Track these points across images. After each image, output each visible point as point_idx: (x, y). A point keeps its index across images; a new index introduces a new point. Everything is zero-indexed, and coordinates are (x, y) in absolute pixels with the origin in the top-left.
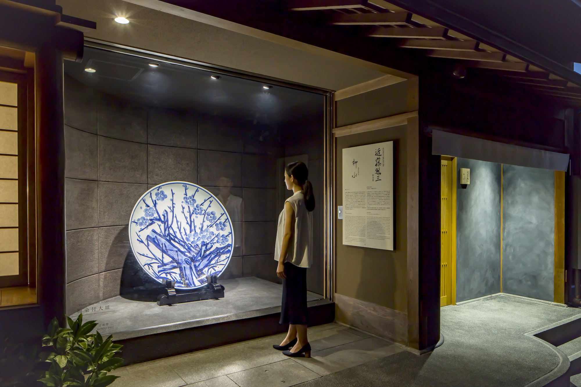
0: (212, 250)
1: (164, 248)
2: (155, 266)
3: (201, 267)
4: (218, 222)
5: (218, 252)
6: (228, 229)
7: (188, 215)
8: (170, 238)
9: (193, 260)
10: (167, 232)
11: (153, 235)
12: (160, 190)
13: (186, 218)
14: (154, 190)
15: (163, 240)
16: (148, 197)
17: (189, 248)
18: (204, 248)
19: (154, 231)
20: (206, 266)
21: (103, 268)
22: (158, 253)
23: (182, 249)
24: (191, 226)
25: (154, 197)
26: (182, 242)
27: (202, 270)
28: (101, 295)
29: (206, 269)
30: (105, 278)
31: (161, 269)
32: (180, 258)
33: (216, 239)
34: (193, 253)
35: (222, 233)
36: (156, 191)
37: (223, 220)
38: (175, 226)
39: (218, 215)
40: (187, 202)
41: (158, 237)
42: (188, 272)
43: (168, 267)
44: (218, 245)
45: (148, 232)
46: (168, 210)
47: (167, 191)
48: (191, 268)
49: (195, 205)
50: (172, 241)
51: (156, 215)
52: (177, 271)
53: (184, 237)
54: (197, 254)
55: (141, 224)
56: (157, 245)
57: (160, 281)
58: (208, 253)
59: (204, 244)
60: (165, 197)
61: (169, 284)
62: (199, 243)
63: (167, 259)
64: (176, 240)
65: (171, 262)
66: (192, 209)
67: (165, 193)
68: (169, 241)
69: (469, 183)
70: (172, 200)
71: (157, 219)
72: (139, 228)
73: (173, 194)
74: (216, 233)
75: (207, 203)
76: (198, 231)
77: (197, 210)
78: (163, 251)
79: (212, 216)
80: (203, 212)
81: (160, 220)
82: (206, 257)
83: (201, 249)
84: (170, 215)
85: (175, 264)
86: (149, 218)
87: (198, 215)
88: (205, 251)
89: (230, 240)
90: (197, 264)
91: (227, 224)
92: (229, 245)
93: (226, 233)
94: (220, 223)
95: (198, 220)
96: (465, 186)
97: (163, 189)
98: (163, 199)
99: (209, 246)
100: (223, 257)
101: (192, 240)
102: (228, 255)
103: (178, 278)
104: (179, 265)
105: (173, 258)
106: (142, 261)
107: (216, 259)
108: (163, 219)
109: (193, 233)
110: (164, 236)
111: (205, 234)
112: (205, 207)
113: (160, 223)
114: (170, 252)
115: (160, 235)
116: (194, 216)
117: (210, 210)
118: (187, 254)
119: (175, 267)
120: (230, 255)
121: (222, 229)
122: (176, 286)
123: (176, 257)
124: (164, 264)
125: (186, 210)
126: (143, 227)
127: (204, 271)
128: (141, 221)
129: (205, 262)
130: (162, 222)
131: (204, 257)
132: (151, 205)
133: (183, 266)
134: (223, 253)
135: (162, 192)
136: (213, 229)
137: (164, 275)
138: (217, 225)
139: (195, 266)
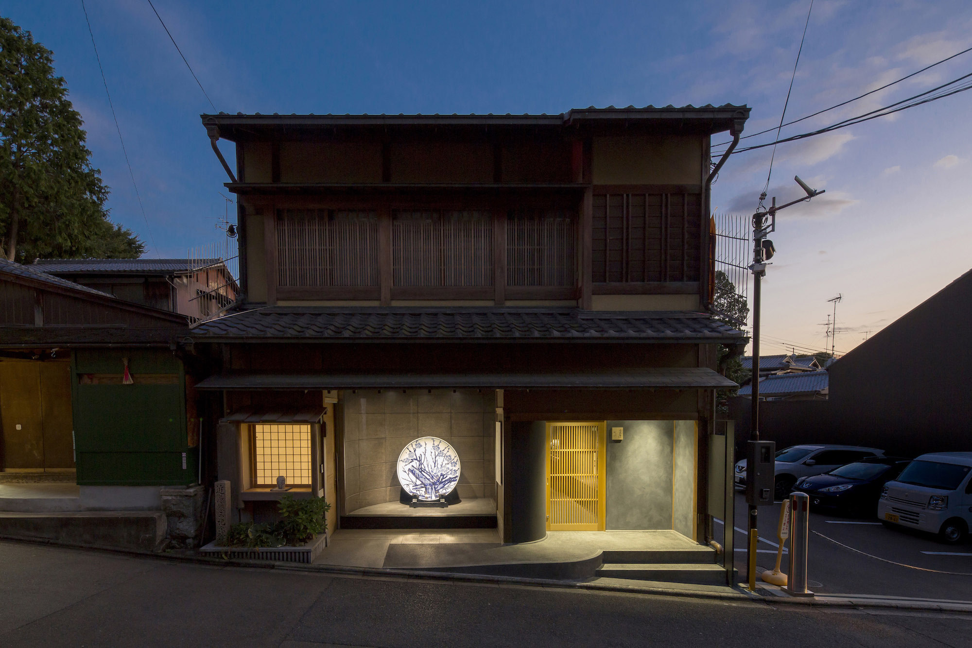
0: (446, 479)
1: (418, 476)
2: (411, 486)
3: (438, 488)
4: (452, 462)
5: (450, 480)
6: (458, 466)
7: (434, 457)
8: (421, 470)
9: (434, 484)
10: (420, 467)
11: (412, 468)
12: (418, 442)
13: (433, 459)
14: (414, 442)
15: (417, 472)
16: (411, 447)
17: (432, 477)
18: (442, 477)
19: (413, 466)
20: (441, 488)
21: (389, 485)
22: (414, 479)
23: (428, 477)
24: (435, 464)
25: (414, 446)
26: (429, 473)
27: (438, 490)
28: (388, 499)
29: (441, 490)
30: (390, 490)
31: (414, 487)
32: (426, 482)
33: (450, 472)
34: (434, 480)
35: (454, 468)
36: (415, 443)
37: (455, 461)
38: (425, 464)
39: (453, 457)
40: (434, 449)
41: (415, 470)
42: (430, 491)
43: (418, 487)
44: (451, 476)
45: (409, 466)
46: (423, 454)
47: (422, 443)
48: (432, 488)
49: (439, 451)
50: (423, 472)
51: (415, 457)
52: (424, 489)
53: (430, 470)
54: (437, 481)
55: (406, 462)
56: (414, 474)
57: (411, 494)
58: (444, 480)
59: (442, 475)
60: (421, 446)
61: (416, 497)
62: (439, 474)
63: (419, 482)
64: (425, 471)
65: (421, 484)
66: (437, 453)
67: (421, 444)
68: (421, 472)
69: (622, 438)
70: (425, 448)
71: (415, 460)
72: (404, 464)
73: (426, 444)
74: (451, 468)
75: (447, 449)
76: (439, 466)
77: (440, 454)
78: (417, 478)
79: (449, 457)
80: (444, 455)
81: (417, 459)
82: (443, 482)
83: (440, 478)
84: (423, 456)
85: (423, 486)
86: (410, 458)
87: (440, 457)
88: (442, 479)
89: (458, 474)
90: (436, 486)
91: (457, 463)
92: (457, 476)
93: (456, 468)
94: (454, 462)
95: (440, 460)
96: (619, 441)
97: (419, 442)
98: (420, 447)
99: (445, 476)
100: (453, 483)
101: (435, 472)
102: (455, 482)
103: (423, 494)
104: (425, 486)
105: (422, 482)
106: (403, 482)
107: (448, 484)
108: (418, 459)
109: (436, 467)
110: (418, 469)
111: (443, 468)
112: (445, 452)
113: (416, 461)
114: (420, 478)
115: (416, 469)
116: (437, 458)
117: (448, 454)
118: (431, 480)
119: (423, 487)
120: (456, 482)
121: (454, 466)
122: (420, 498)
123: (424, 482)
124: (416, 485)
125: (433, 453)
126: (407, 464)
127: (439, 491)
128: (406, 460)
129: (441, 485)
130: (418, 461)
131: (441, 483)
132: (413, 451)
133: (427, 487)
134: (454, 481)
135: (419, 444)
136: (449, 466)
137: (415, 491)
138: (452, 463)
139: (435, 487)
